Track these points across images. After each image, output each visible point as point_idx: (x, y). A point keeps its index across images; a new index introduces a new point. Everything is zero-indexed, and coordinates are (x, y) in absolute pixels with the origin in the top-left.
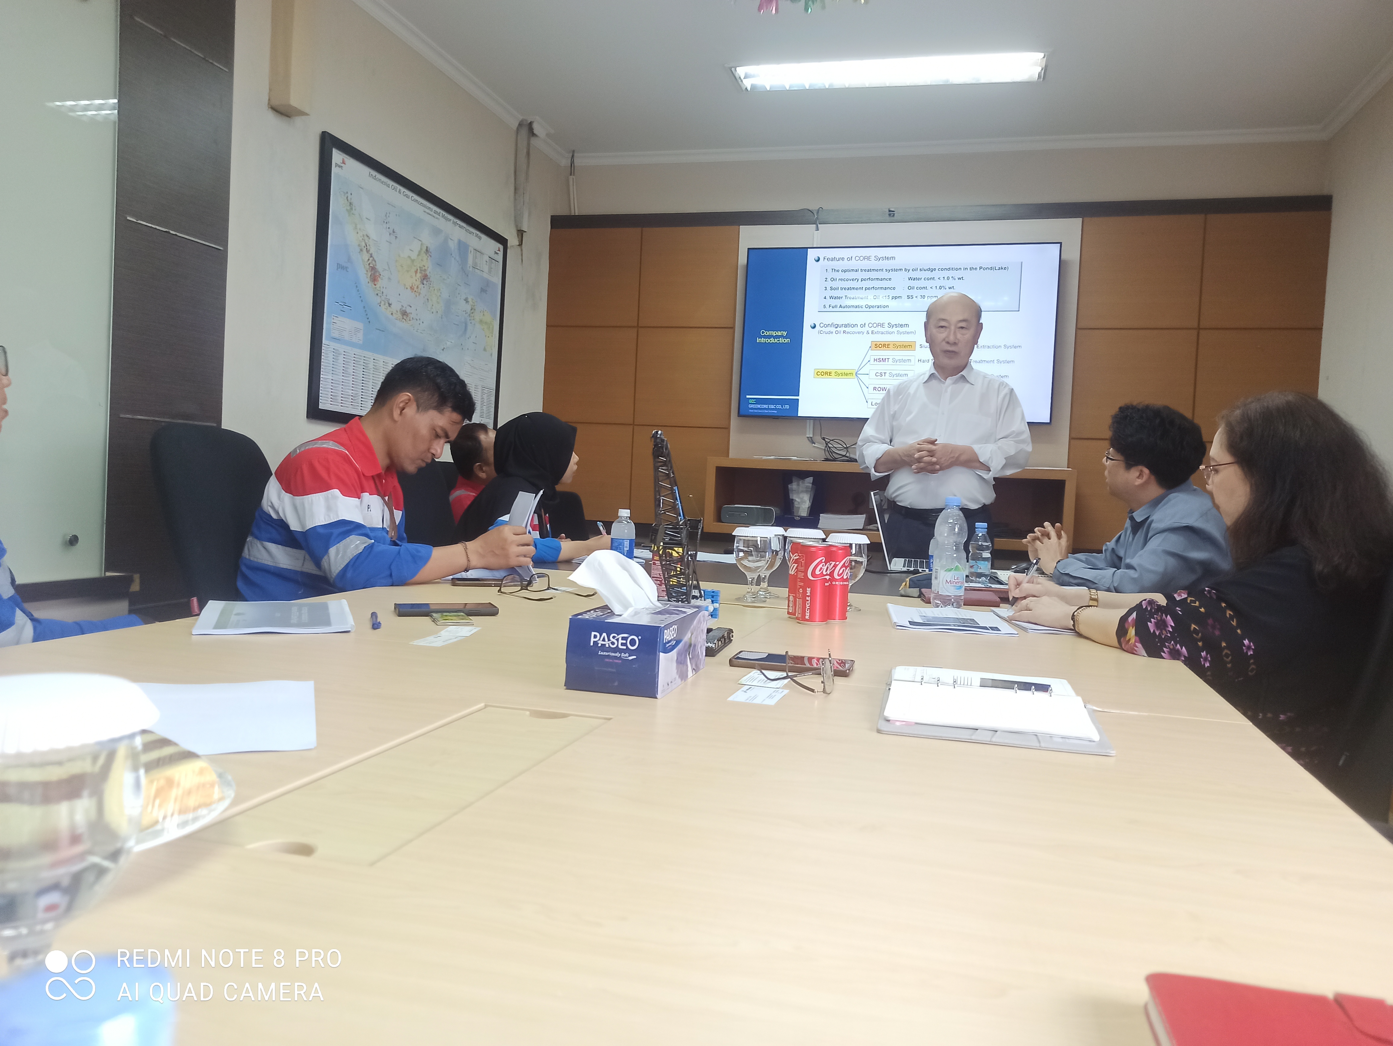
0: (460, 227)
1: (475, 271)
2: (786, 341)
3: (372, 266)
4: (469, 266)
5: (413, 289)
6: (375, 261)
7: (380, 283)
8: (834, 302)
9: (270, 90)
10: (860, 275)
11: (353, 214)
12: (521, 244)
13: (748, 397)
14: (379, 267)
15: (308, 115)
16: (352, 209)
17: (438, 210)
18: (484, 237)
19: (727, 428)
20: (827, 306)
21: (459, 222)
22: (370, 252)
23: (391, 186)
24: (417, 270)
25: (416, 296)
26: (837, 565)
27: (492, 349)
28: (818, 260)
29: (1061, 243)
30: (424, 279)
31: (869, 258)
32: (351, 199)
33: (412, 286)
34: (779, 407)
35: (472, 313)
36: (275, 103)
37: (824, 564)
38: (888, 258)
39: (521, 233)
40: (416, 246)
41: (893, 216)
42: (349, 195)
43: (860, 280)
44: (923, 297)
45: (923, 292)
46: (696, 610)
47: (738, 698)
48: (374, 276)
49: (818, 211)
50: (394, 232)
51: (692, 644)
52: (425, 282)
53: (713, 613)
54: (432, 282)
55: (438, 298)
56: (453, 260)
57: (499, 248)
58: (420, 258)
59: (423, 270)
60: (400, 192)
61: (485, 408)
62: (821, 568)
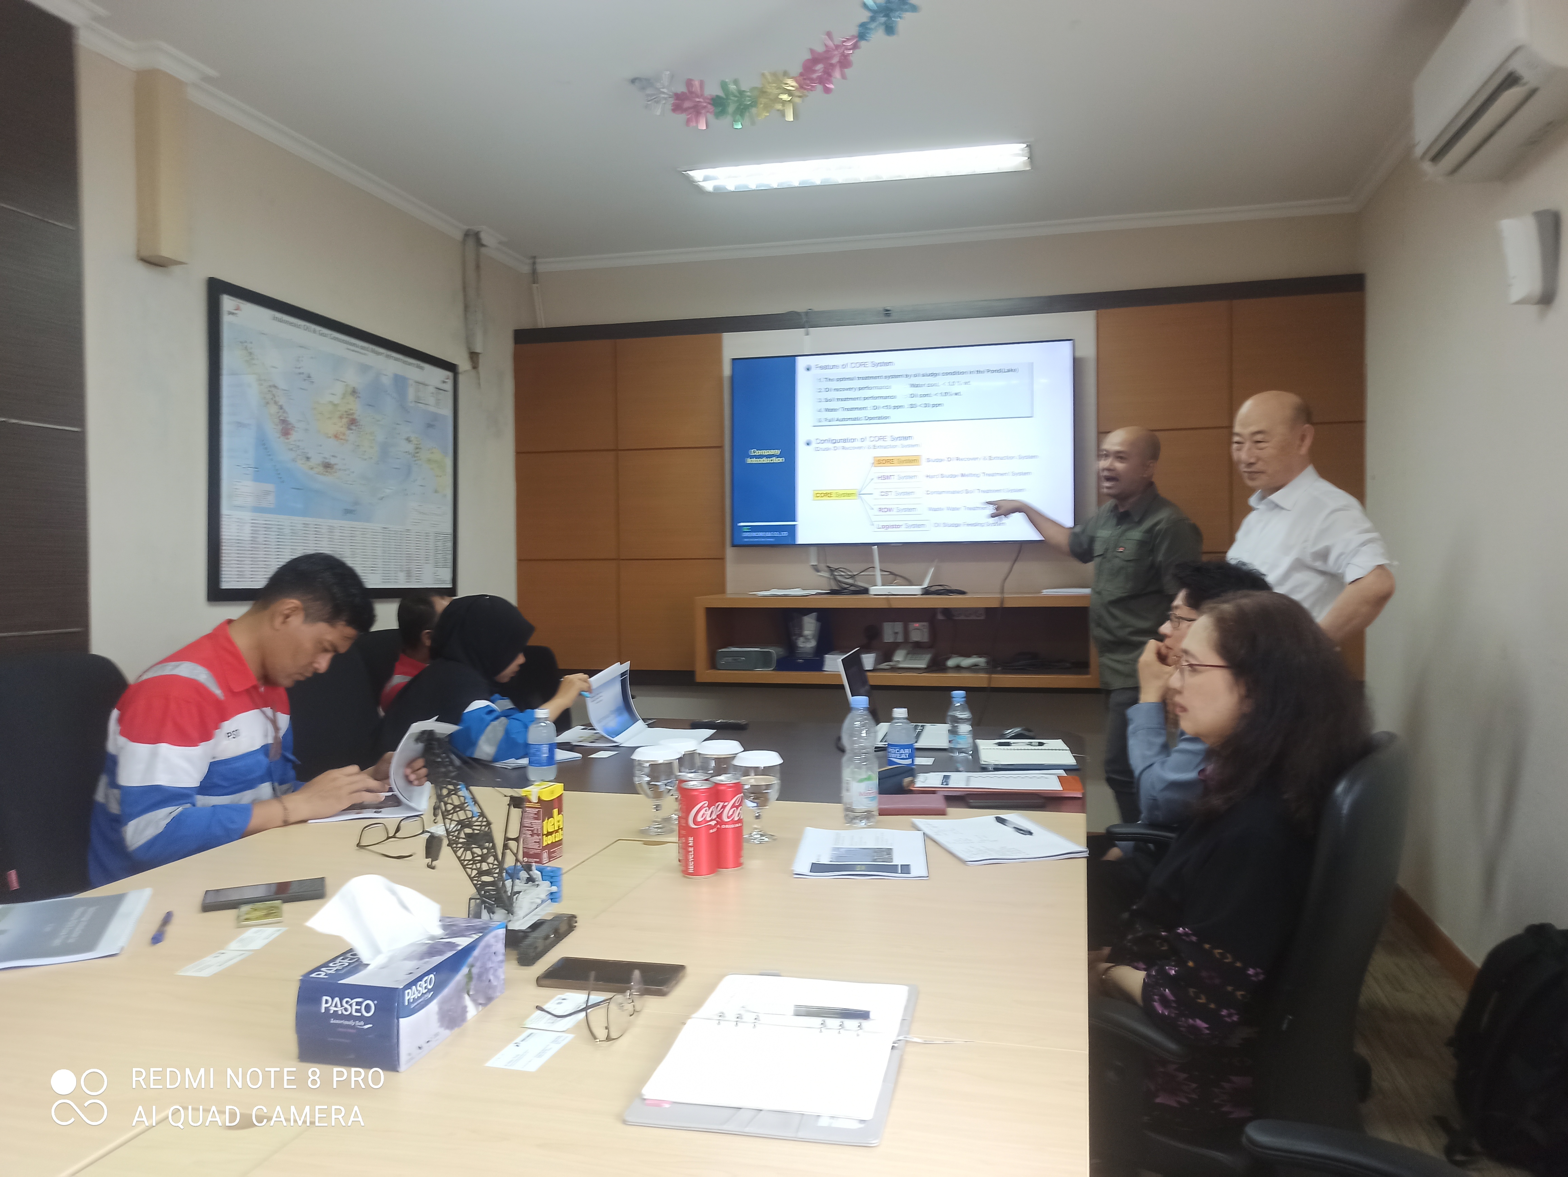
0: (396, 359)
1: (418, 406)
2: (781, 460)
3: (283, 418)
4: (409, 401)
5: (338, 437)
6: (286, 414)
7: (294, 436)
8: (830, 415)
9: (137, 241)
10: (857, 384)
12: (475, 367)
13: (742, 524)
14: (292, 419)
15: (186, 264)
16: (252, 359)
17: (365, 345)
18: (427, 367)
19: (722, 559)
20: (823, 420)
21: (393, 354)
22: (280, 404)
23: (301, 327)
24: (342, 415)
25: (342, 444)
26: (726, 806)
27: (445, 489)
28: (808, 369)
29: (1074, 340)
30: (351, 424)
31: (865, 364)
32: (250, 348)
33: (336, 434)
35: (417, 453)
36: (145, 253)
37: (707, 808)
38: (886, 364)
39: (474, 357)
40: (339, 388)
41: (891, 316)
42: (247, 344)
43: (857, 389)
44: (926, 405)
45: (926, 400)
46: (478, 937)
47: (499, 1061)
48: (286, 429)
49: (807, 313)
50: (309, 377)
51: (475, 976)
52: (353, 427)
53: (553, 897)
54: (362, 425)
55: (371, 442)
56: (388, 397)
57: (448, 376)
58: (345, 401)
59: (350, 415)
60: (314, 331)
61: (440, 556)
62: (704, 813)
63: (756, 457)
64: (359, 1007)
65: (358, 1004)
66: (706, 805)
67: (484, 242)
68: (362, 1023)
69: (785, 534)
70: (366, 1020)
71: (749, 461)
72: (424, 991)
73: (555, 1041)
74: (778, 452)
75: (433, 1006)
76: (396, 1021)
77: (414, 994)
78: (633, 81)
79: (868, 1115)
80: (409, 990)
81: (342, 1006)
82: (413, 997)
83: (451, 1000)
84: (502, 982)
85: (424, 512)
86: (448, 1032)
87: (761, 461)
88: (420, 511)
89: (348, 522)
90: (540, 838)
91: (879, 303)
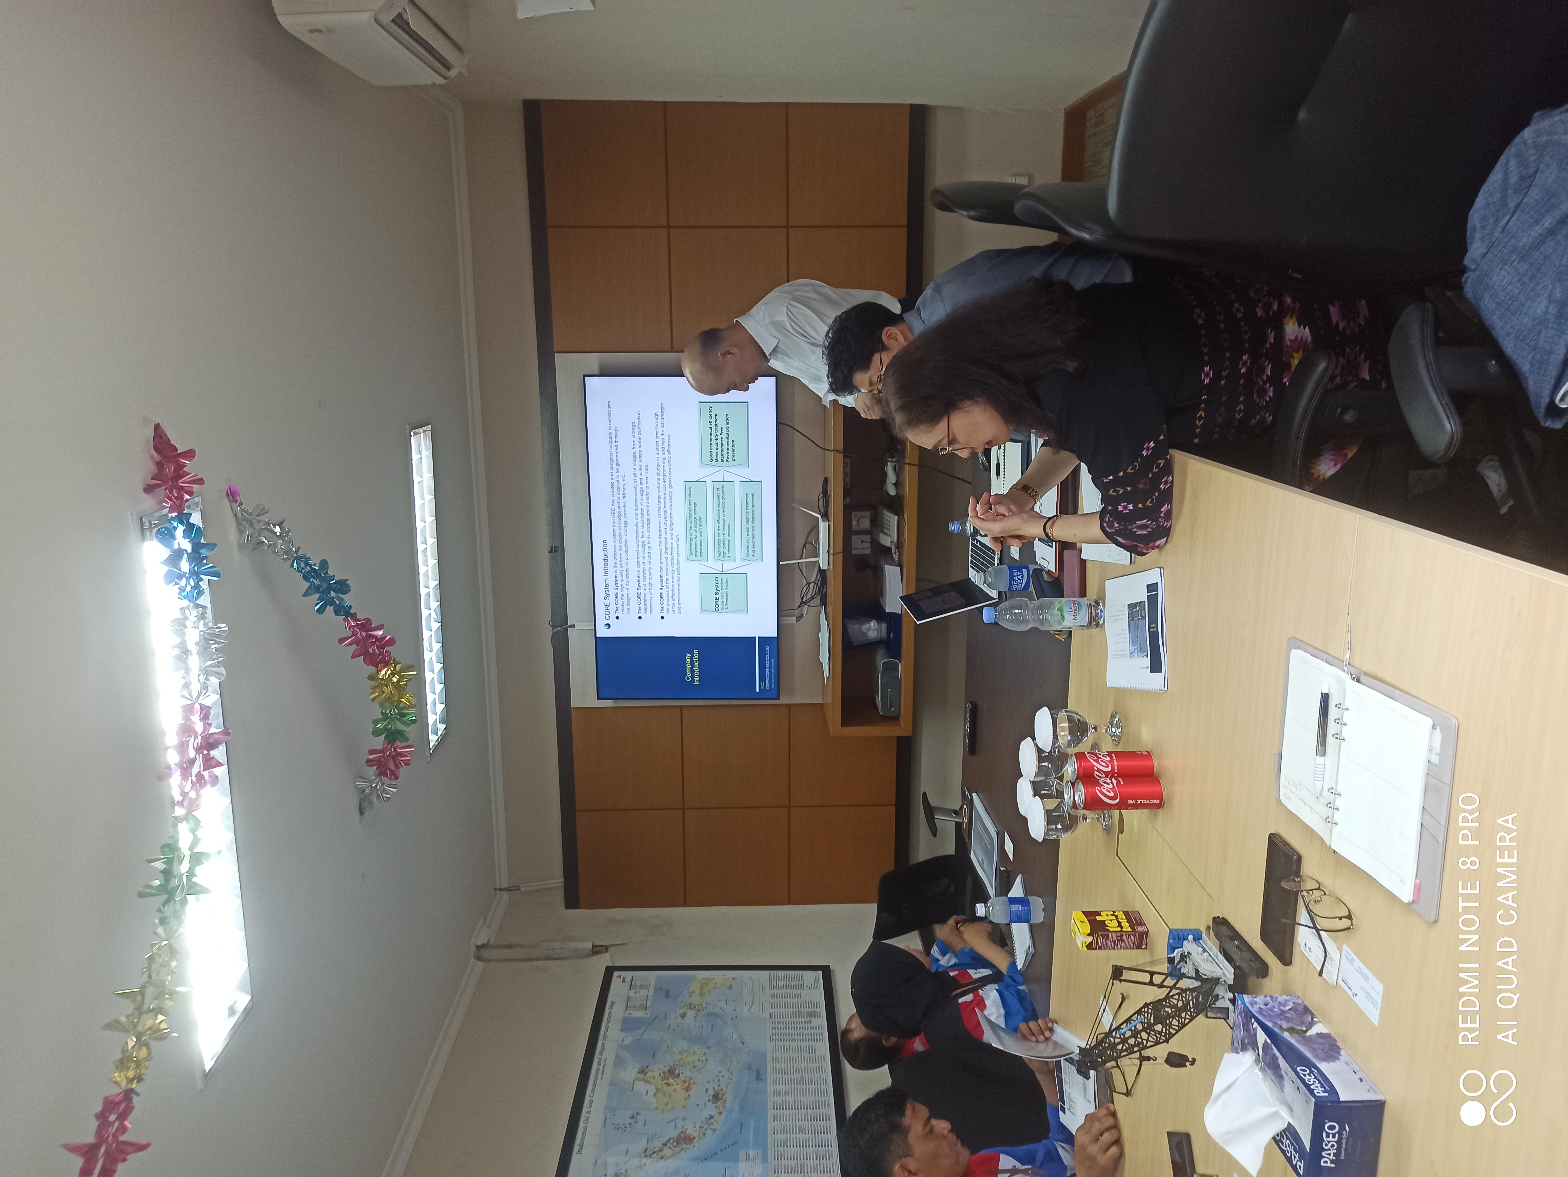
0: (607, 1030)
1: (650, 1007)
2: (696, 653)
3: (675, 1143)
4: (645, 1016)
6: (670, 1139)
7: (690, 1131)
12: (605, 949)
13: (757, 691)
14: (675, 1134)
17: (596, 1061)
18: (610, 998)
19: (790, 707)
21: (602, 1032)
23: (586, 1125)
24: (666, 1083)
25: (694, 1083)
26: (1097, 768)
27: (728, 979)
28: (609, 625)
29: (584, 376)
33: (684, 1089)
35: (695, 1007)
37: (1102, 787)
39: (598, 950)
40: (641, 1087)
41: (557, 547)
46: (1255, 1023)
47: (1374, 1015)
48: (684, 1139)
49: (554, 627)
50: (632, 1117)
51: (1290, 1025)
52: (677, 1072)
53: (1197, 938)
54: (674, 1064)
55: (689, 1054)
56: (644, 1037)
57: (617, 977)
58: (652, 1081)
59: (665, 1075)
60: (589, 1112)
61: (793, 984)
62: (1106, 790)
63: (693, 676)
64: (1331, 1135)
65: (1328, 1135)
66: (1099, 789)
67: (485, 942)
68: (1344, 1133)
69: (767, 648)
70: (1342, 1128)
71: (696, 683)
72: (1313, 1077)
73: (1351, 962)
74: (688, 655)
75: (1323, 1066)
76: (1342, 1104)
77: (1317, 1087)
78: (362, 813)
79: (1429, 722)
80: (1315, 1092)
81: (1329, 1149)
82: (1320, 1088)
83: (1314, 1049)
84: (1289, 997)
85: (751, 1000)
86: (1342, 1052)
87: (697, 671)
88: (751, 1004)
89: (768, 1076)
90: (1124, 934)
91: (545, 557)
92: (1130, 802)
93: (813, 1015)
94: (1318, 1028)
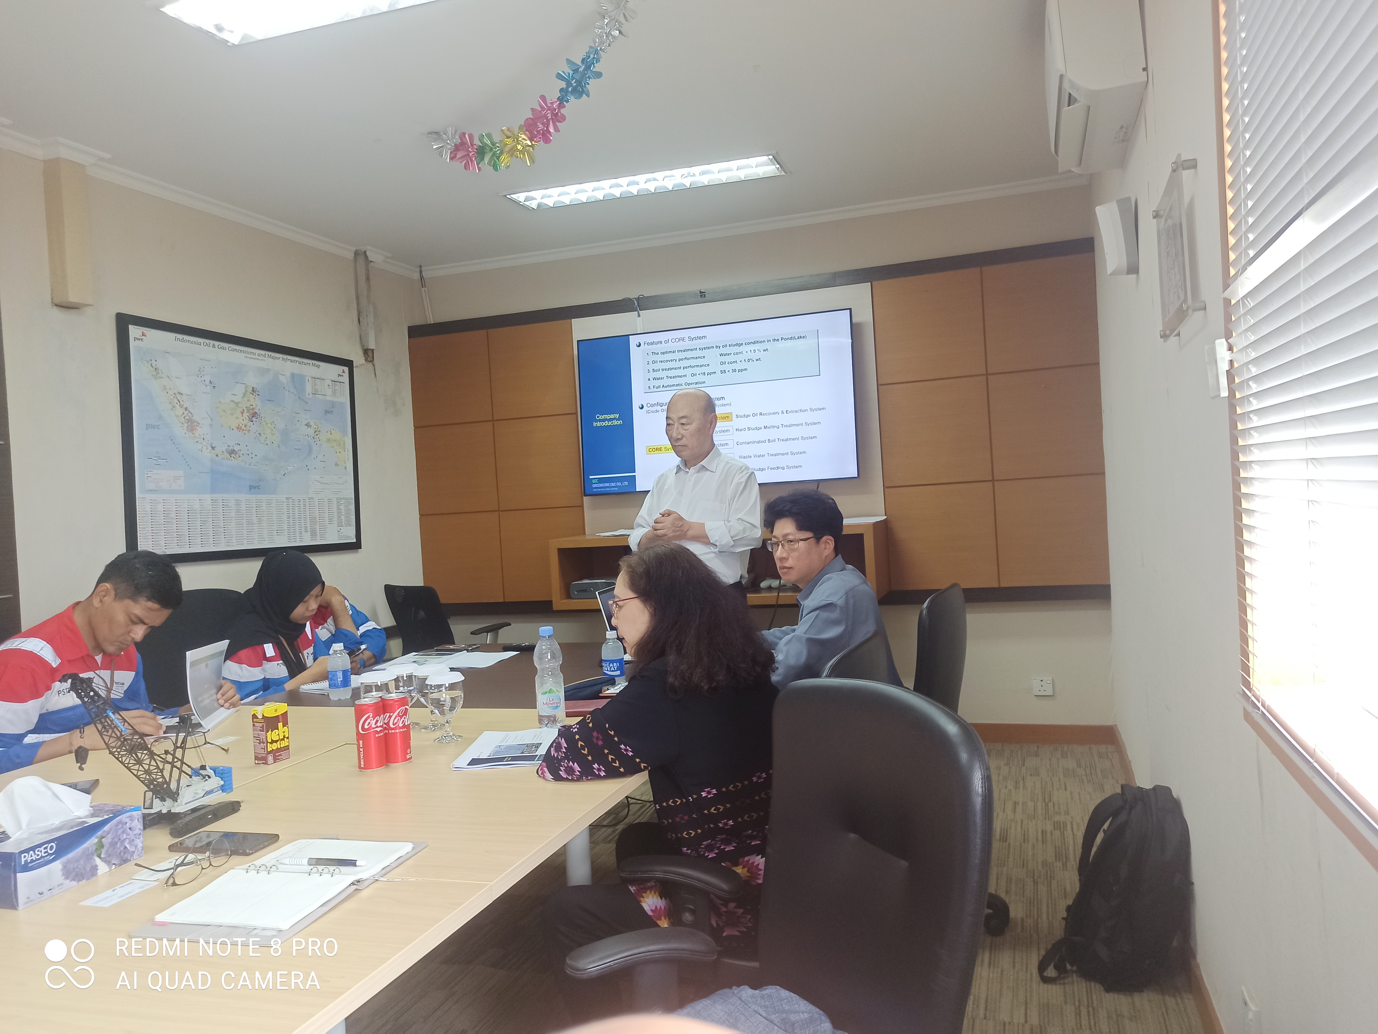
0: (292, 361)
1: (315, 397)
2: (620, 422)
3: (188, 418)
4: (307, 394)
5: (241, 429)
6: (191, 414)
7: (200, 431)
8: (657, 383)
9: (52, 290)
10: (677, 356)
11: (160, 377)
12: (370, 360)
13: (591, 477)
14: (197, 417)
15: (94, 305)
16: (158, 373)
17: (263, 352)
18: (322, 364)
19: (582, 506)
20: (652, 387)
21: (289, 357)
22: (185, 407)
23: (202, 344)
24: (244, 410)
25: (245, 434)
26: (392, 716)
27: (345, 463)
28: (639, 346)
29: (850, 309)
30: (253, 417)
31: (683, 339)
32: (156, 365)
33: (239, 425)
34: (619, 484)
35: (317, 435)
37: (372, 719)
38: (700, 338)
39: (368, 353)
40: (240, 390)
41: (705, 297)
42: (153, 362)
43: (678, 360)
44: (734, 371)
45: (734, 366)
46: (109, 817)
47: (89, 902)
48: (192, 425)
49: (638, 299)
50: (211, 383)
51: (107, 845)
52: (254, 419)
54: (262, 417)
55: (272, 430)
56: (287, 392)
57: (343, 370)
58: (246, 399)
59: (251, 409)
60: (214, 346)
61: (343, 517)
62: (370, 722)
63: (600, 421)
66: (371, 716)
67: (370, 259)
69: (626, 483)
71: (595, 424)
73: (140, 887)
74: (617, 416)
75: (57, 865)
78: (430, 133)
79: (286, 927)
83: (78, 861)
84: (141, 849)
85: (325, 482)
86: (74, 883)
87: (604, 424)
88: (322, 482)
89: (254, 496)
90: (265, 745)
91: (695, 287)
92: (361, 742)
93: (313, 533)
94: (102, 868)
